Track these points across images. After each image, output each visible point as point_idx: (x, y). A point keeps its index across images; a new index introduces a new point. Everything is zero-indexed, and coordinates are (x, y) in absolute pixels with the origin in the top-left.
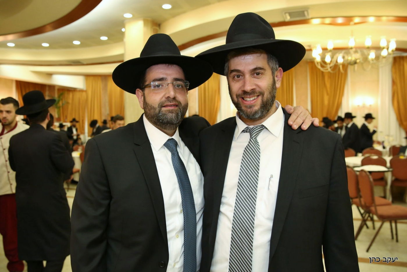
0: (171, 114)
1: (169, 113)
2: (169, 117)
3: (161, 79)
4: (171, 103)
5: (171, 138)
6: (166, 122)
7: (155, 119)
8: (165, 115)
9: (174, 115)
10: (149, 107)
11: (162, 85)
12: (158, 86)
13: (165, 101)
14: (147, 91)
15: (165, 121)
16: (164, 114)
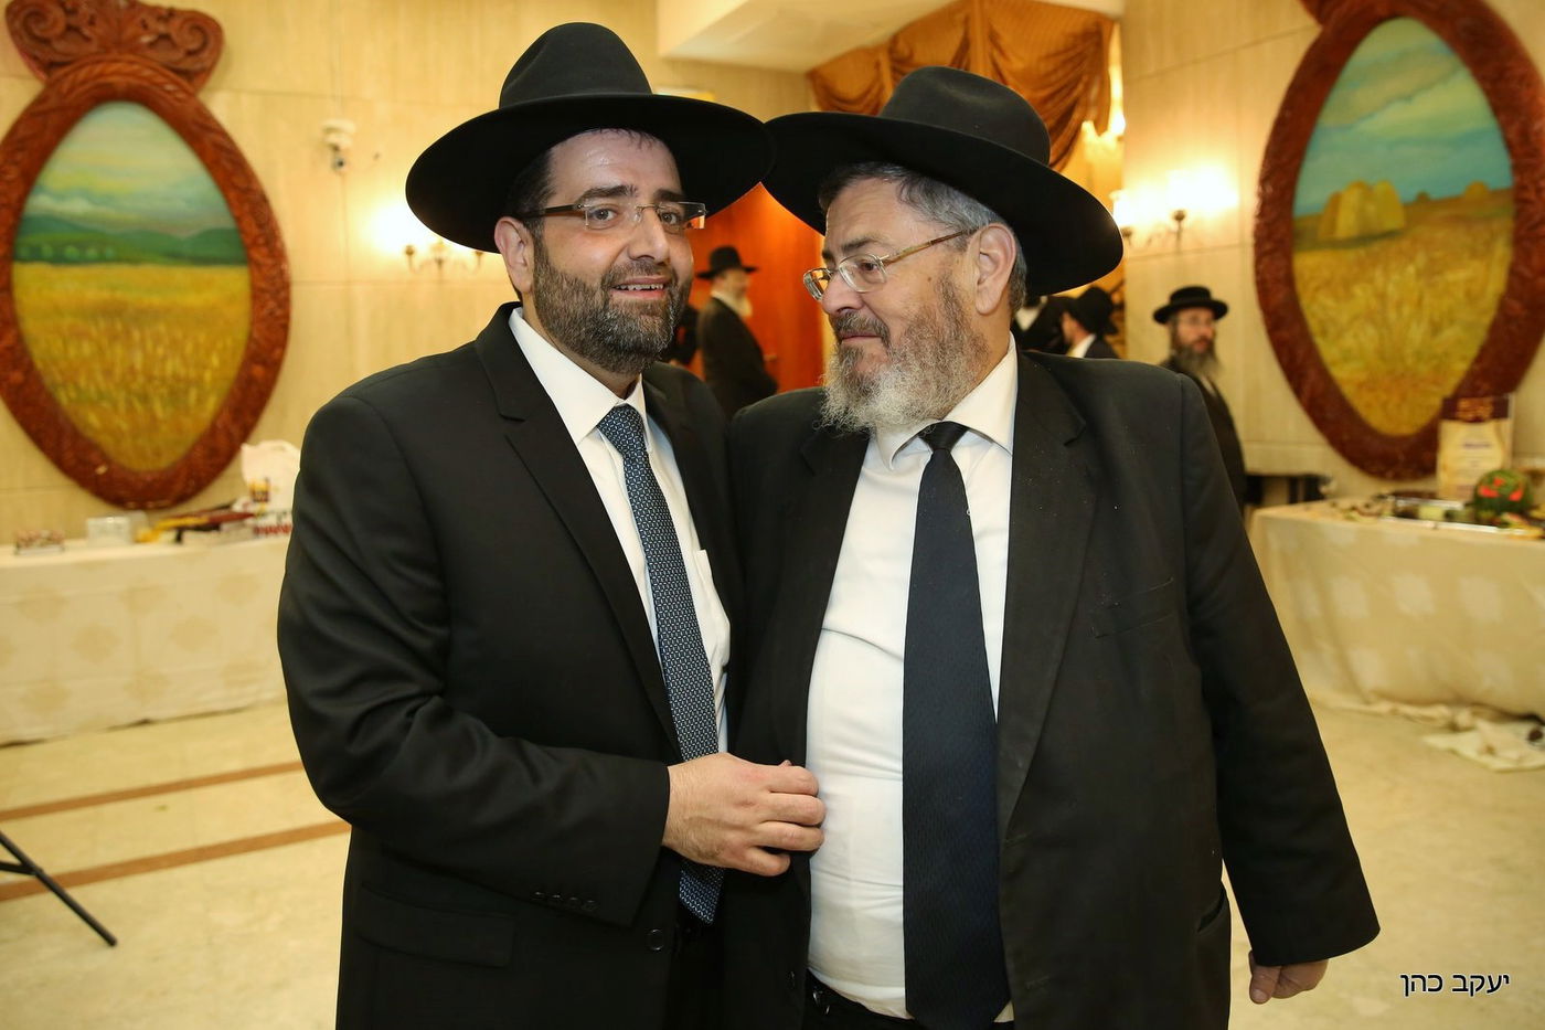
0: (649, 319)
1: (641, 313)
2: (643, 330)
3: (618, 191)
4: (650, 277)
5: (622, 402)
6: (631, 344)
7: (587, 332)
8: (629, 319)
9: (659, 321)
10: (565, 286)
11: (614, 211)
12: (602, 214)
13: (630, 269)
14: (552, 228)
15: (630, 340)
16: (626, 318)
